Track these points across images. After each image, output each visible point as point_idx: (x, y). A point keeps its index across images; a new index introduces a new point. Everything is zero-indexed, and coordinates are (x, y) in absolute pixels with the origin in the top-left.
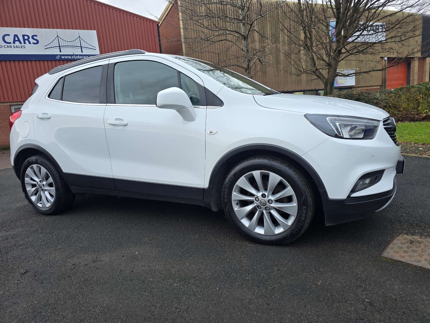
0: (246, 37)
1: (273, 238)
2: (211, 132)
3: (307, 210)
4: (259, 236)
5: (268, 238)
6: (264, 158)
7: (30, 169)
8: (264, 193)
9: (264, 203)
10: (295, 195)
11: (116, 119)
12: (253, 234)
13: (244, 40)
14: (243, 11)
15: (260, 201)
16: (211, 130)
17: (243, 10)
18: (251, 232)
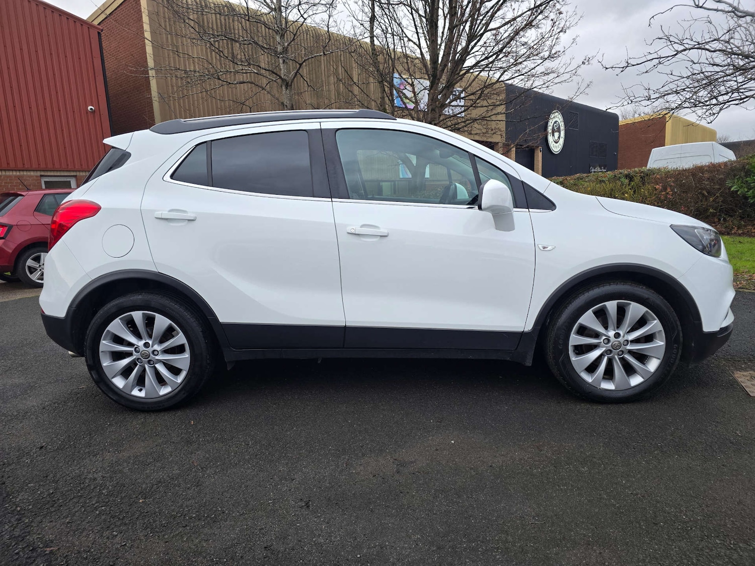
0: (290, 83)
1: (628, 393)
2: (544, 248)
3: (677, 349)
4: (607, 394)
5: (620, 394)
6: (623, 283)
7: (119, 321)
8: (617, 331)
9: (618, 346)
10: (663, 331)
11: (363, 226)
12: (600, 390)
13: (287, 88)
14: (284, 38)
15: (613, 343)
16: (545, 245)
17: (282, 36)
18: (595, 388)
